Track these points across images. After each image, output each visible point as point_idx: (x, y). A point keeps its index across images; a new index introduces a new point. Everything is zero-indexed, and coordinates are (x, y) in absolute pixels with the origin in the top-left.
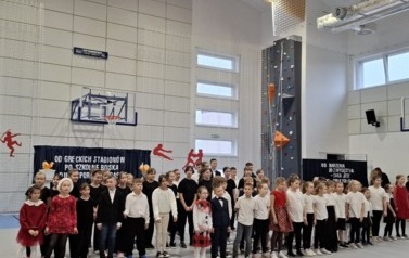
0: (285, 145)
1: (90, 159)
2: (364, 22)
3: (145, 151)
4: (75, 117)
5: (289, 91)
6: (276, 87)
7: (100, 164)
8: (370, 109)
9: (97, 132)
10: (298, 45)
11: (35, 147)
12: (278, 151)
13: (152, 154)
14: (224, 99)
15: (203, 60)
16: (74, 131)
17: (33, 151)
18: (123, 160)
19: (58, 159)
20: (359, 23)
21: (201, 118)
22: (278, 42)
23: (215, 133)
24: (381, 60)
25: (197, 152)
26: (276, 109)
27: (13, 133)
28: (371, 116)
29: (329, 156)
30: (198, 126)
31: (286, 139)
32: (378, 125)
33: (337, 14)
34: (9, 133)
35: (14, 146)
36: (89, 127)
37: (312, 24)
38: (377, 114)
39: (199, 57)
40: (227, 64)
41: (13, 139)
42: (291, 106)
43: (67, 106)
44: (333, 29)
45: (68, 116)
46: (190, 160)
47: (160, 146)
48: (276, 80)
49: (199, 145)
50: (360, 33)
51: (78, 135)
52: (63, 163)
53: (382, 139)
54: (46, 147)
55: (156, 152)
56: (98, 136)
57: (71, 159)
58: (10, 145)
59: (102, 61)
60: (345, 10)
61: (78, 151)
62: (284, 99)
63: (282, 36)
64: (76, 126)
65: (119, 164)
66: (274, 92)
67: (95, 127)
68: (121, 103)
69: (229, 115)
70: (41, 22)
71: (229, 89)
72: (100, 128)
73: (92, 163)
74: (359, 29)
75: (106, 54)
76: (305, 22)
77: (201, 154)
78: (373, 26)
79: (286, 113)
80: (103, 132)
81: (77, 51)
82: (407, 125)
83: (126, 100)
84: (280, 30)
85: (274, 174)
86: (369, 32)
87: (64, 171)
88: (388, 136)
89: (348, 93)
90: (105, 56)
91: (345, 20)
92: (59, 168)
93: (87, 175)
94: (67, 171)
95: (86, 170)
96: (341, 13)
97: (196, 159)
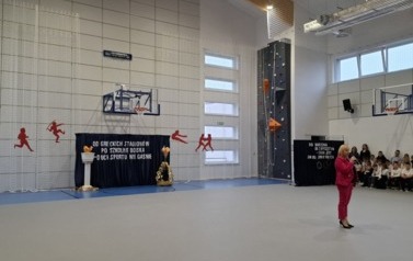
0: (278, 129)
1: (121, 143)
2: (343, 27)
3: (165, 137)
4: (109, 108)
5: (280, 85)
6: (270, 82)
7: (130, 147)
8: (346, 98)
9: (124, 121)
10: (288, 46)
11: (78, 135)
12: (272, 134)
13: (171, 139)
14: (227, 92)
15: (209, 60)
16: (106, 121)
17: (74, 138)
18: (147, 143)
19: (96, 144)
20: (339, 28)
21: (210, 108)
22: (271, 45)
23: (220, 121)
24: (355, 58)
25: (206, 136)
26: (270, 100)
27: (58, 123)
28: (347, 105)
29: (313, 137)
30: (207, 115)
31: (278, 124)
32: (352, 112)
33: (321, 21)
34: (54, 123)
35: (59, 134)
36: (118, 117)
37: (300, 29)
39: (207, 57)
40: (228, 63)
41: (58, 128)
42: (283, 98)
43: (100, 99)
44: (317, 34)
45: (101, 108)
46: (201, 143)
47: (177, 132)
48: (269, 76)
49: (207, 131)
50: (338, 36)
51: (110, 124)
52: (100, 147)
53: (355, 123)
54: (85, 134)
55: (174, 137)
56: (126, 124)
57: (106, 143)
58: (55, 133)
59: (126, 62)
60: (328, 17)
61: (111, 137)
62: (277, 92)
63: (276, 39)
64: (108, 117)
65: (145, 147)
66: (268, 86)
67: (123, 118)
68: (146, 97)
69: (230, 106)
70: (77, 30)
71: (231, 84)
72: (127, 118)
73: (122, 147)
74: (337, 33)
75: (130, 56)
76: (293, 28)
77: (210, 138)
78: (349, 30)
79: (278, 103)
80: (129, 122)
81: (106, 54)
82: (378, 111)
83: (150, 94)
84: (274, 34)
85: (269, 154)
86: (346, 36)
87: (100, 154)
88: (361, 119)
89: (328, 86)
90: (130, 57)
91: (328, 26)
92: (97, 151)
93: (119, 157)
94: (104, 153)
95: (118, 153)
96: (325, 20)
97: (206, 142)
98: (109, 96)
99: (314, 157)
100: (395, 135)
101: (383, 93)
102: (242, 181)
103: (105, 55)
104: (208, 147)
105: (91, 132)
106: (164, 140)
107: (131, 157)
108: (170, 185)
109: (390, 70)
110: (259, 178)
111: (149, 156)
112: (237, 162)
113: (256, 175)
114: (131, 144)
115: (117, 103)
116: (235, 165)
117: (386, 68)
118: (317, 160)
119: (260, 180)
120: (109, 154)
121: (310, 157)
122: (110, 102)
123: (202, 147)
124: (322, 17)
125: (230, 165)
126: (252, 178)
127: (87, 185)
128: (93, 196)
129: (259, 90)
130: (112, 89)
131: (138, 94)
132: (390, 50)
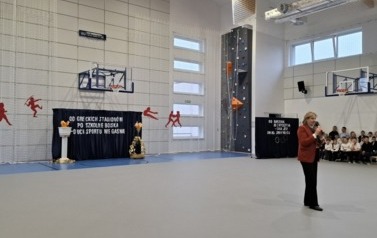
0: (240, 108)
1: (96, 119)
2: (300, 16)
3: (138, 113)
4: (84, 85)
5: (243, 67)
6: (233, 64)
7: (104, 123)
8: (300, 80)
9: (99, 98)
10: (250, 32)
11: (55, 110)
12: (234, 112)
15: (178, 42)
16: (81, 97)
17: (52, 112)
18: (121, 119)
19: (72, 119)
20: (296, 16)
21: (179, 88)
22: (235, 30)
23: (187, 100)
24: (309, 45)
25: (175, 113)
26: (233, 81)
27: (35, 98)
28: (301, 86)
29: (270, 115)
30: (176, 94)
31: (240, 103)
32: (306, 92)
33: (281, 9)
34: (32, 99)
35: (37, 109)
36: (93, 94)
37: (261, 16)
38: (306, 84)
39: (175, 40)
40: (195, 46)
41: (36, 103)
42: (244, 79)
43: (76, 76)
44: (276, 21)
45: (76, 85)
46: (170, 120)
47: (149, 109)
48: (233, 59)
49: (176, 108)
50: (296, 24)
51: (85, 100)
52: (76, 122)
53: (308, 102)
54: (62, 109)
55: (146, 114)
56: (100, 101)
57: (82, 118)
58: (33, 108)
59: (101, 42)
60: (287, 6)
61: (87, 113)
62: (240, 74)
63: (239, 25)
64: (83, 94)
65: (119, 122)
66: (232, 68)
67: (98, 94)
68: (120, 75)
69: (197, 85)
71: (197, 65)
72: (101, 95)
73: (98, 122)
74: (294, 21)
76: (255, 15)
77: (178, 115)
78: (305, 19)
79: (241, 84)
80: (103, 98)
81: (82, 33)
82: (330, 92)
83: (124, 73)
84: (238, 20)
85: (231, 130)
86: (302, 24)
87: (76, 128)
88: (313, 100)
89: (284, 69)
90: (104, 37)
91: (287, 14)
92: (73, 125)
93: (95, 131)
94: (80, 128)
95: (94, 128)
96: (284, 8)
97: (175, 119)
98: (85, 74)
99: (273, 133)
100: (344, 113)
101: (335, 76)
102: (207, 154)
103: (80, 35)
104: (176, 123)
105: (67, 108)
106: (137, 116)
107: (106, 131)
108: (142, 158)
109: (340, 56)
110: (222, 152)
111: (122, 131)
112: (202, 137)
113: (219, 149)
114: (106, 119)
115: (94, 81)
116: (201, 139)
117: (336, 54)
118: (275, 135)
119: (223, 154)
120: (85, 128)
121: (269, 133)
122: (86, 80)
123: (171, 123)
124: (282, 6)
125: (197, 140)
126: (216, 152)
127: (64, 158)
128: (70, 168)
129: (222, 71)
130: (89, 67)
131: (113, 73)
132: (339, 38)
